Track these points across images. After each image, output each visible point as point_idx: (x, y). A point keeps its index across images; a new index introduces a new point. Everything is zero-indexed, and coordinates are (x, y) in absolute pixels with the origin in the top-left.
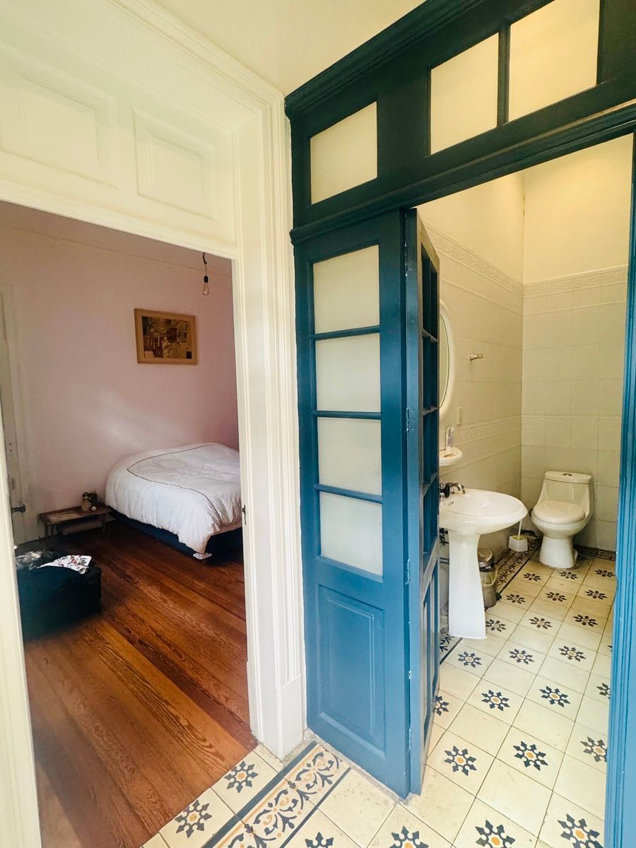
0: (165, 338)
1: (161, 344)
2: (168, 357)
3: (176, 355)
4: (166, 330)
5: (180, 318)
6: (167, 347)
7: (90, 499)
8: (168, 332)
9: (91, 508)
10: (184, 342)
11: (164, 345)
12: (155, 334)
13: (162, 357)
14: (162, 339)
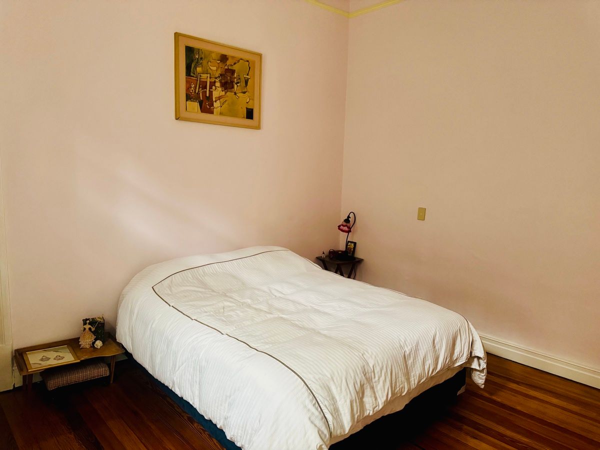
0: (218, 84)
1: (211, 93)
2: (221, 114)
3: (232, 113)
4: (219, 72)
5: (239, 55)
6: (219, 98)
7: (93, 329)
8: (221, 75)
9: (94, 343)
10: (244, 93)
11: (216, 94)
12: (204, 76)
13: (212, 113)
14: (213, 84)
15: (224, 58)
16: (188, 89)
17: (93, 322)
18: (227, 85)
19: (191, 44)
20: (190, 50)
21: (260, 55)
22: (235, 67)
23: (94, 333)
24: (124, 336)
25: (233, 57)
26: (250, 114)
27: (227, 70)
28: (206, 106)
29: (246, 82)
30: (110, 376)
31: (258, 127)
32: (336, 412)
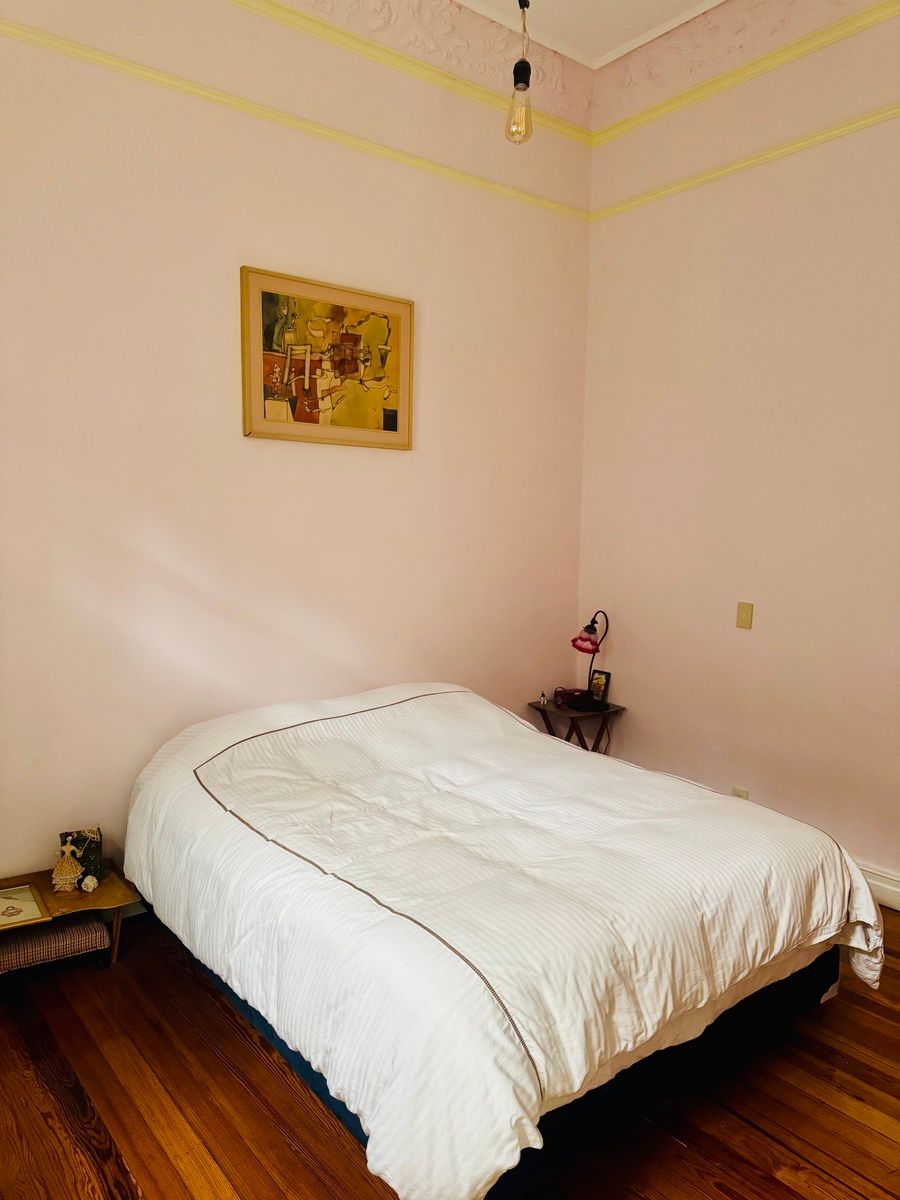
0: (327, 365)
1: (313, 382)
2: (333, 422)
3: (355, 420)
4: (329, 340)
5: (373, 306)
6: (330, 392)
7: (79, 854)
8: (333, 346)
9: (80, 882)
10: (379, 379)
11: (322, 384)
12: (299, 350)
13: (316, 421)
14: (316, 364)
15: (338, 313)
16: (268, 375)
17: (78, 839)
18: (345, 366)
19: (272, 288)
20: (270, 300)
21: (410, 305)
22: (360, 331)
23: (82, 861)
24: (137, 868)
25: (356, 311)
26: (390, 421)
27: (346, 337)
28: (304, 408)
29: (383, 359)
30: (111, 948)
31: (407, 446)
32: (552, 1045)
